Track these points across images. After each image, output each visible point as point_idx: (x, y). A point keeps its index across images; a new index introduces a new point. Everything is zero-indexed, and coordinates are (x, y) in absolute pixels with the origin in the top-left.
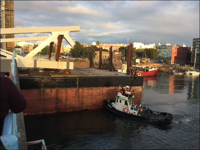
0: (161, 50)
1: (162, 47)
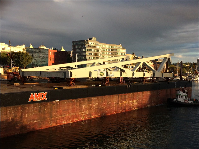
0: (34, 54)
1: (34, 50)
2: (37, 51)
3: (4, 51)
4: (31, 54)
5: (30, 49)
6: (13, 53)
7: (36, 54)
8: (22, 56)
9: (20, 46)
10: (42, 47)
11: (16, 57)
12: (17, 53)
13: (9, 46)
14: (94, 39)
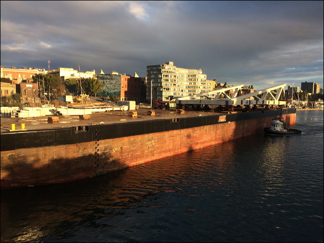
0: (105, 81)
1: (105, 76)
2: (108, 77)
3: (73, 77)
4: (102, 81)
5: (101, 76)
6: (83, 80)
7: (108, 81)
8: (92, 83)
9: (90, 72)
10: (114, 73)
11: (86, 84)
12: (87, 79)
13: (79, 71)
14: (171, 63)
